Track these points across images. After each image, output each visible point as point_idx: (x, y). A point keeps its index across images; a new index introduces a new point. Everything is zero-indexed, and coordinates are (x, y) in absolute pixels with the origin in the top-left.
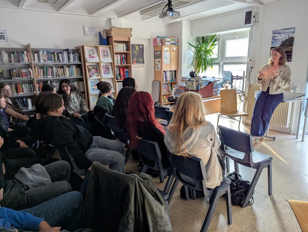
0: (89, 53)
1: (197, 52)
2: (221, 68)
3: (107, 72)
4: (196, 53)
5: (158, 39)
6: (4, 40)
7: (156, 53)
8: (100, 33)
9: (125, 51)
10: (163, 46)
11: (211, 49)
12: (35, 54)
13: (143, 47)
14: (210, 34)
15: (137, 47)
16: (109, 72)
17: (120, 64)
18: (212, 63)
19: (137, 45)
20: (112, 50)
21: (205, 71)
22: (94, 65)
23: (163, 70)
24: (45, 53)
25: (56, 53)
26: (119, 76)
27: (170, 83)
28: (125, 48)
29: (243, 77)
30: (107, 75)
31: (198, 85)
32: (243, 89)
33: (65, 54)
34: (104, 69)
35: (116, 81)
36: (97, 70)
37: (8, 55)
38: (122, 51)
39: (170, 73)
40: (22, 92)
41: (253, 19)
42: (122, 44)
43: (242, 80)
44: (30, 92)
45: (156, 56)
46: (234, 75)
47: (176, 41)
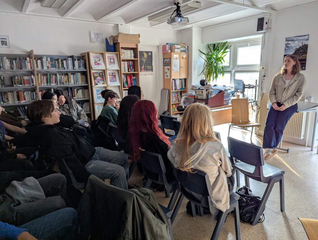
0: (95, 60)
1: (208, 59)
2: (233, 76)
3: (113, 80)
4: (207, 61)
5: (167, 46)
6: (6, 46)
7: (165, 61)
8: (106, 39)
9: (133, 58)
10: (172, 53)
11: (222, 57)
12: (38, 61)
13: (152, 54)
14: (221, 41)
15: (145, 54)
16: (116, 79)
17: (127, 72)
18: (223, 71)
19: (146, 52)
20: (119, 56)
21: (216, 80)
22: (100, 73)
23: (173, 78)
24: (49, 59)
25: (60, 60)
26: (126, 84)
27: (180, 92)
28: (133, 55)
29: (255, 86)
30: (113, 82)
31: (208, 94)
32: (255, 99)
33: (70, 61)
34: (110, 76)
35: (123, 89)
36: (103, 77)
37: (10, 62)
38: (130, 58)
39: (180, 81)
40: (24, 100)
41: (265, 26)
42: (130, 50)
43: (254, 89)
44: (32, 100)
45: (165, 64)
46: (246, 83)
47: (186, 48)
